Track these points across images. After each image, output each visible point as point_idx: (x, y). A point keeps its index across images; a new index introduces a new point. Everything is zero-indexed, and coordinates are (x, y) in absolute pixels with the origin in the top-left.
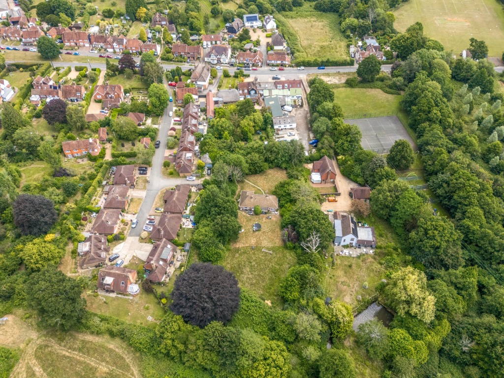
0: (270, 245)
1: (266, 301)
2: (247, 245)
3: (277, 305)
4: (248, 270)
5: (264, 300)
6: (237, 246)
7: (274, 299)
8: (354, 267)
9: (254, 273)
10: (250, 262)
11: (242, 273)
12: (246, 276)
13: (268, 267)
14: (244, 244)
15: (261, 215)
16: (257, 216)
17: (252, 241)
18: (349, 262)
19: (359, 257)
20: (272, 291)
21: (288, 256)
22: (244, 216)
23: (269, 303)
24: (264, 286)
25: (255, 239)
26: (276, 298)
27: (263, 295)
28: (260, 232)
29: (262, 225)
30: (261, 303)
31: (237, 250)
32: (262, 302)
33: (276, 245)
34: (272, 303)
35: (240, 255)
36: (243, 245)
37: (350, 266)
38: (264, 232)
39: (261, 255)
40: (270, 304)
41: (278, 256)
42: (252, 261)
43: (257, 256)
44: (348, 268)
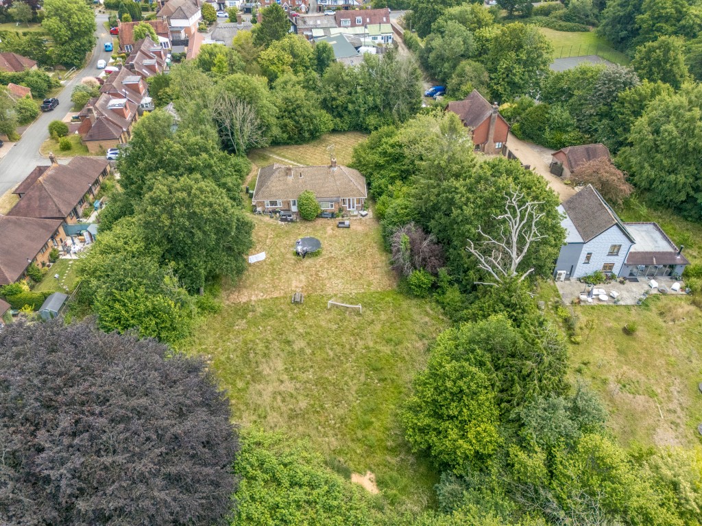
0: (354, 290)
1: (355, 478)
2: (276, 295)
3: (403, 490)
4: (280, 366)
5: (347, 474)
6: (244, 299)
7: (386, 464)
8: (641, 333)
9: (304, 377)
10: (288, 342)
11: (257, 377)
12: (270, 389)
13: (352, 350)
14: (264, 291)
15: (320, 221)
16: (308, 224)
17: (294, 283)
18: (617, 319)
19: (643, 304)
20: (375, 433)
21: (416, 317)
22: (268, 225)
23: (366, 483)
24: (342, 420)
25: (302, 277)
26: (393, 460)
27: (340, 452)
28: (319, 260)
29: (325, 244)
30: (332, 486)
31: (243, 311)
32: (340, 480)
33: (372, 289)
34: (380, 483)
35: (254, 323)
36: (261, 296)
37: (628, 332)
38: (330, 260)
39: (324, 320)
40: (372, 489)
41: (383, 317)
42: (292, 337)
43: (311, 322)
44: (624, 339)
